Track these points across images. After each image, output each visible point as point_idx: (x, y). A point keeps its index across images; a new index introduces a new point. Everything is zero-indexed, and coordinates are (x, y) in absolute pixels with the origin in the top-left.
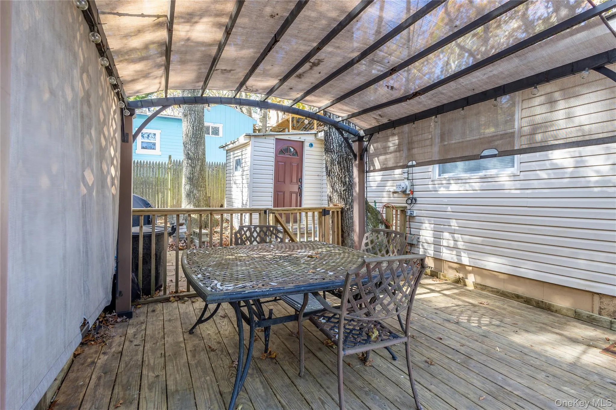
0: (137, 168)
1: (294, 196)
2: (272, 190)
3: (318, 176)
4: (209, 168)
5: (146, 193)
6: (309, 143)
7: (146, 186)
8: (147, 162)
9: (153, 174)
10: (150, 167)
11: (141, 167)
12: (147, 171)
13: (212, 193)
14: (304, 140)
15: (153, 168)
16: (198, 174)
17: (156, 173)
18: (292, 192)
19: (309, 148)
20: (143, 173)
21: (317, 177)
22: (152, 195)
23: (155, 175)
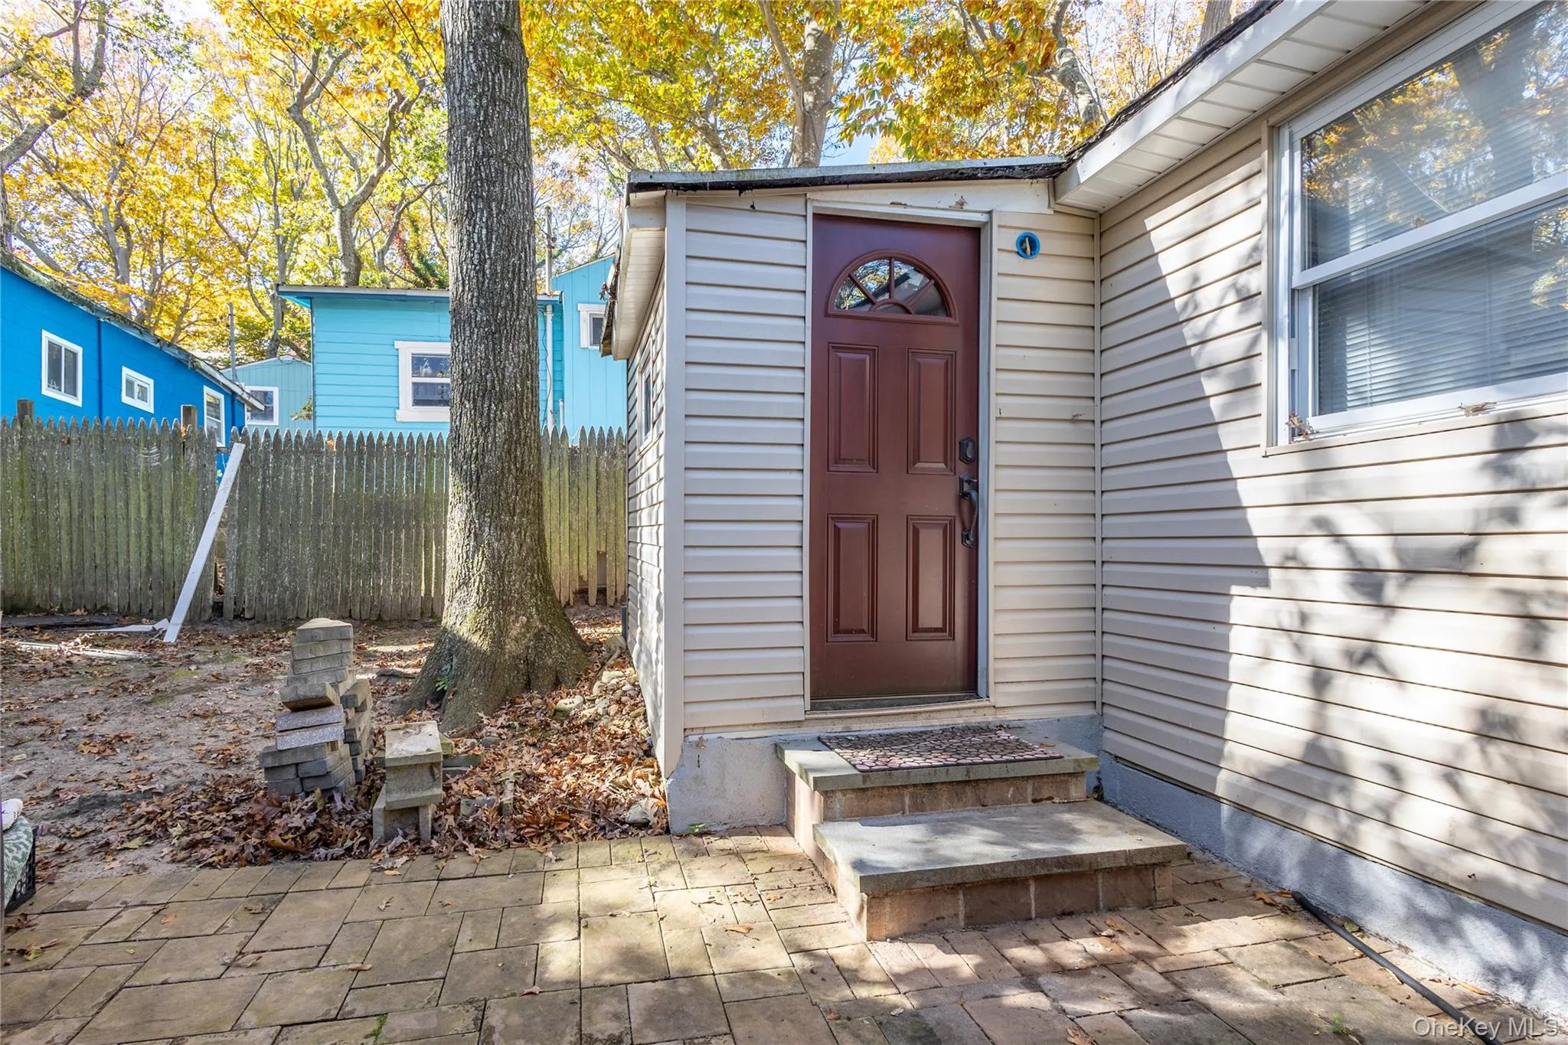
0: (361, 459)
1: (931, 544)
2: (801, 508)
3: (1074, 420)
4: (601, 449)
5: (388, 543)
6: (1019, 233)
7: (388, 520)
8: (391, 437)
9: (410, 479)
10: (400, 453)
11: (371, 455)
12: (390, 467)
13: (612, 538)
14: (983, 218)
15: (410, 458)
16: (500, 458)
17: (419, 474)
18: (920, 517)
19: (1014, 263)
20: (380, 477)
21: (1068, 433)
22: (407, 551)
23: (418, 481)
